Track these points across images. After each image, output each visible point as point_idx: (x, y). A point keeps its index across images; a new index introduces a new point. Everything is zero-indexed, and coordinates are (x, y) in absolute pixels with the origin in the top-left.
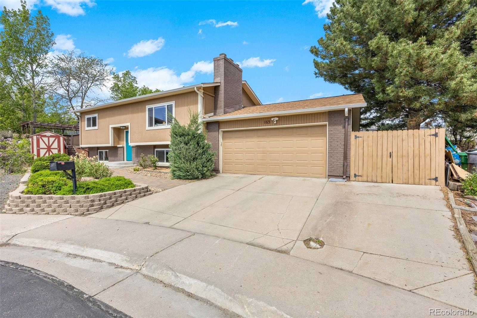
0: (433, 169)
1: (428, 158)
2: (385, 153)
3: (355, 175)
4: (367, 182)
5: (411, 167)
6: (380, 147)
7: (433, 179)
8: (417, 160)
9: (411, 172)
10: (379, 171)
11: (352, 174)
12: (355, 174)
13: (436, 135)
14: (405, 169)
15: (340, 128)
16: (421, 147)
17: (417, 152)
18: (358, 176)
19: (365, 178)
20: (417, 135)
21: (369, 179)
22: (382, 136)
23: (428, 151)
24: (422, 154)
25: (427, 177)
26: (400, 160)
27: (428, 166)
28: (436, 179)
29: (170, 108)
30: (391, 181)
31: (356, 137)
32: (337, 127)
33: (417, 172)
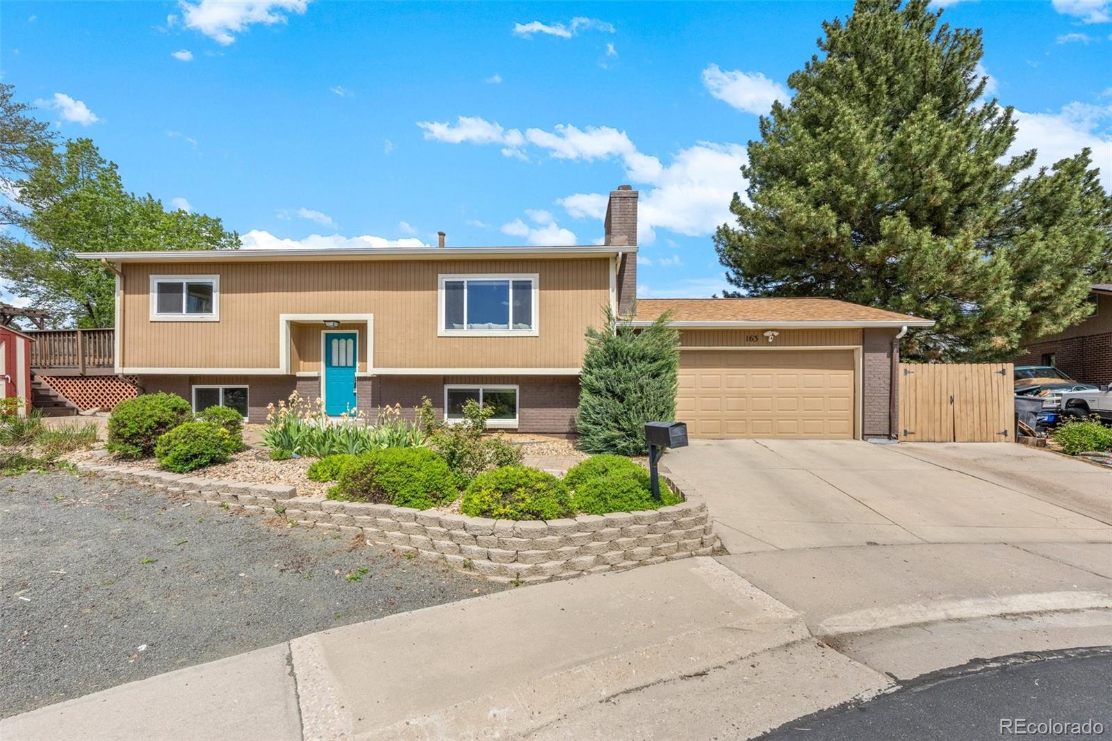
0: (1001, 420)
1: (996, 403)
2: (944, 397)
3: (906, 433)
4: (922, 441)
5: (976, 419)
6: (938, 389)
7: (1002, 433)
8: (983, 406)
9: (976, 426)
10: (938, 423)
11: (901, 430)
12: (905, 431)
13: (1003, 372)
14: (970, 420)
15: (883, 357)
16: (987, 388)
17: (983, 396)
18: (910, 433)
19: (918, 437)
20: (982, 371)
21: (925, 439)
22: (941, 372)
23: (995, 396)
24: (989, 400)
25: (996, 431)
26: (963, 407)
27: (996, 416)
28: (1005, 433)
29: (523, 289)
30: (952, 440)
31: (906, 372)
32: (878, 354)
33: (984, 424)
